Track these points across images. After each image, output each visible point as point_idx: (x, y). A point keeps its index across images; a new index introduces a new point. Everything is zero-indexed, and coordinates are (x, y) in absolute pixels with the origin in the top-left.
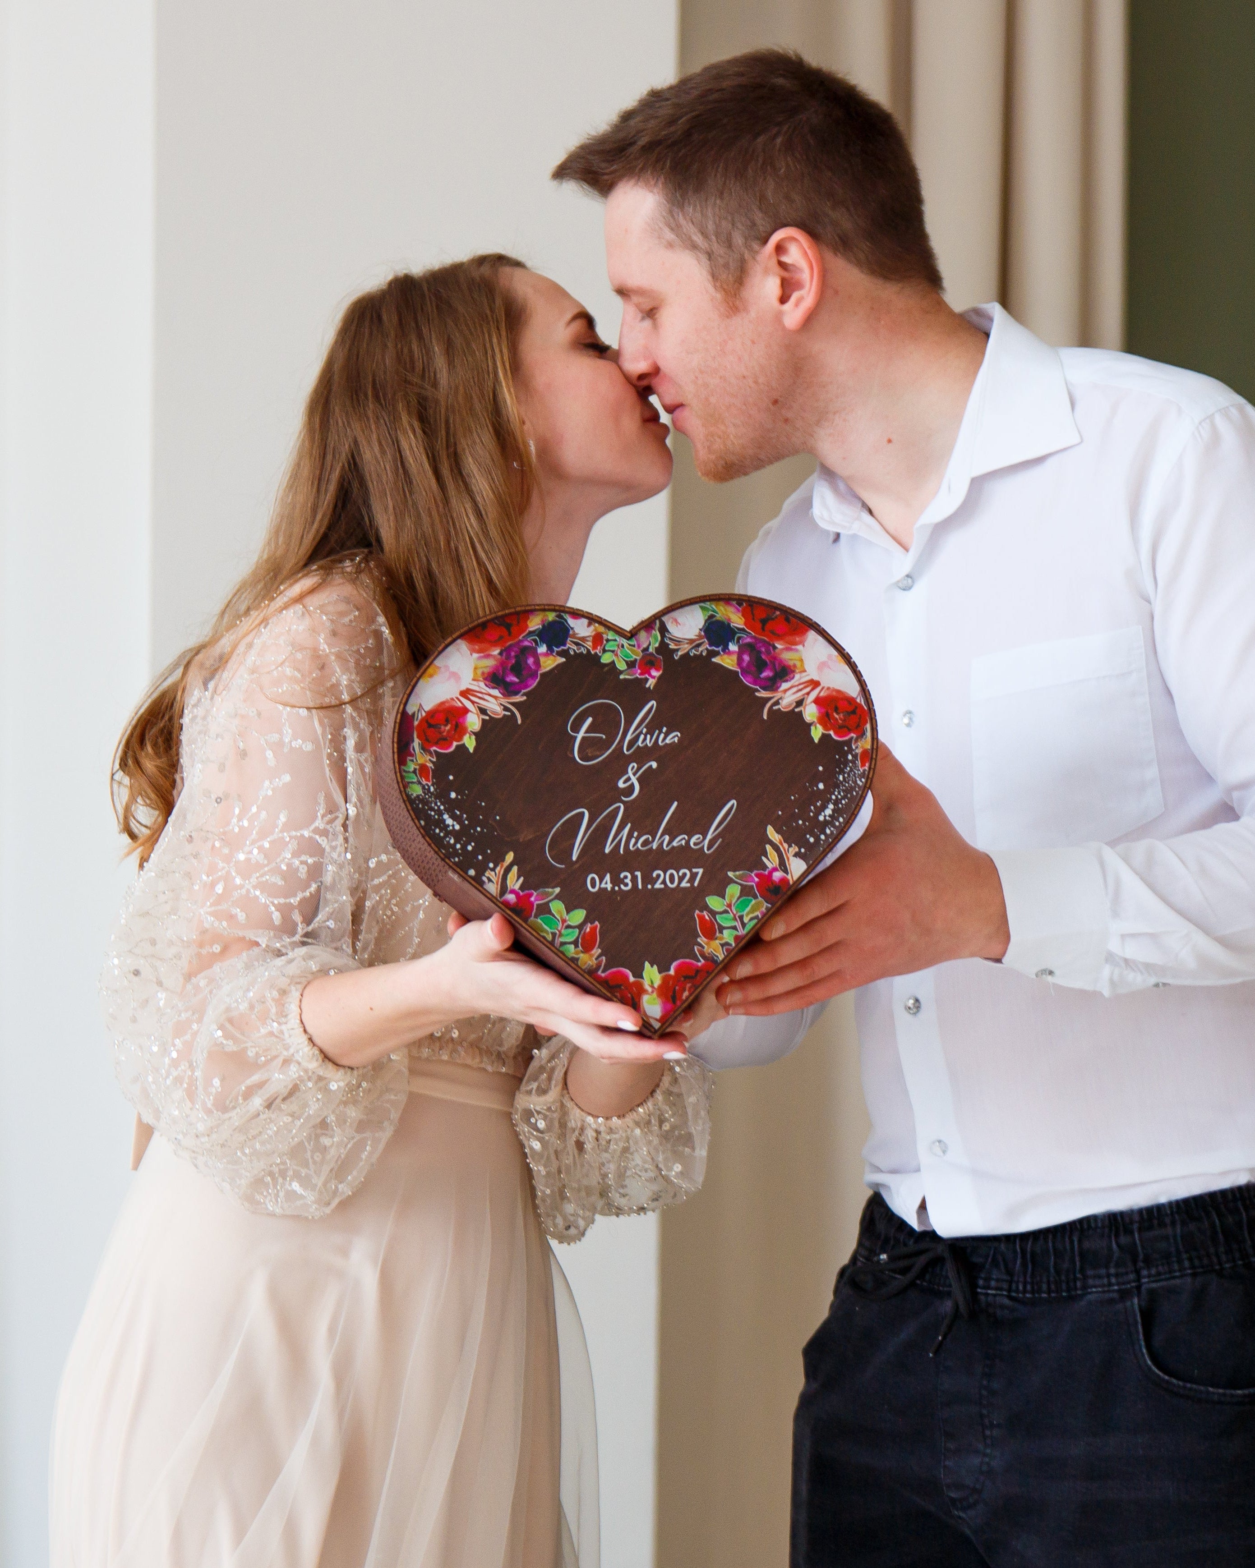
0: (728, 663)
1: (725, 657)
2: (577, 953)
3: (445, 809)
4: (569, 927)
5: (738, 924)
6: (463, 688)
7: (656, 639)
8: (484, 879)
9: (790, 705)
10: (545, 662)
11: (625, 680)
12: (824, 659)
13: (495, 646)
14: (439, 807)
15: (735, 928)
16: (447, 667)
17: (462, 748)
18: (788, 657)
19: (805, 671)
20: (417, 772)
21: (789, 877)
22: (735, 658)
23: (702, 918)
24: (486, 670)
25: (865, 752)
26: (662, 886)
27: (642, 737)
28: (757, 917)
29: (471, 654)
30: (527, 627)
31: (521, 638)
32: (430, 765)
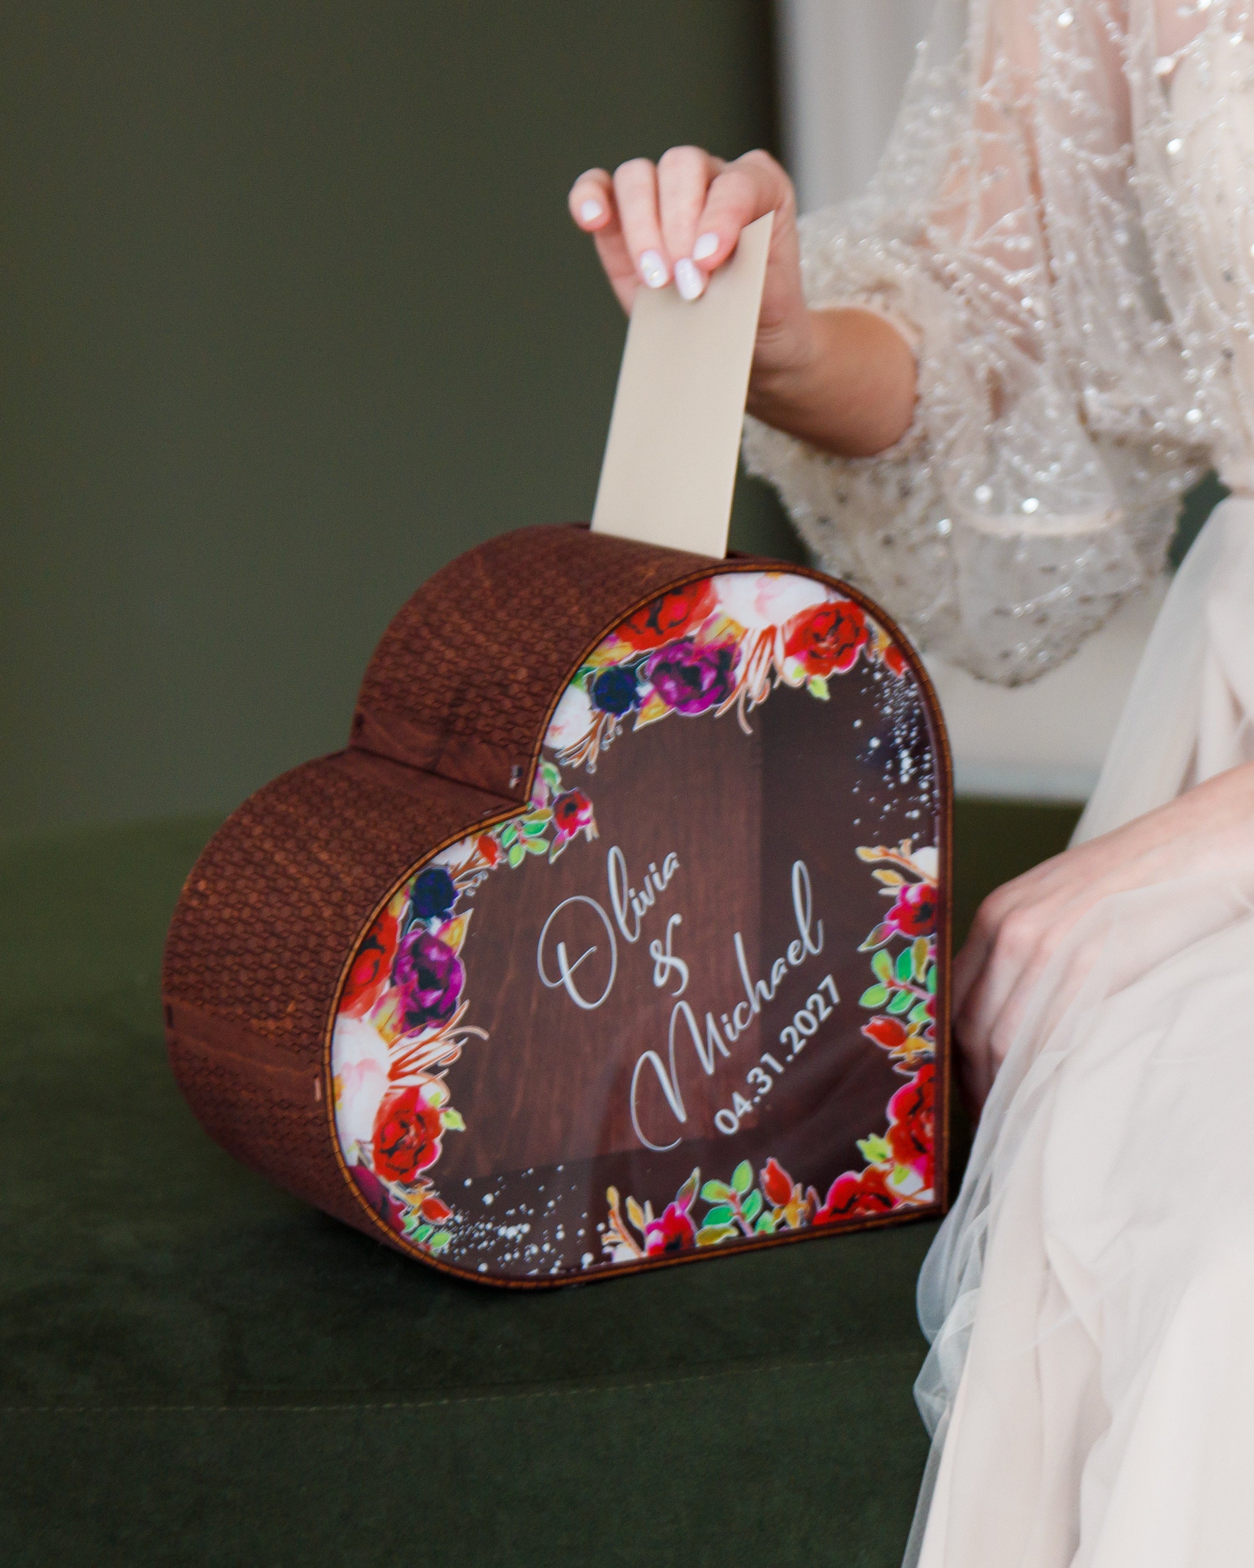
0: (656, 714)
1: (646, 709)
2: (777, 1216)
3: (495, 1224)
4: (744, 1198)
5: (917, 993)
6: (387, 1068)
7: (553, 775)
8: (607, 1250)
9: (763, 688)
10: (452, 938)
11: (559, 859)
12: (755, 593)
13: (378, 981)
14: (485, 1229)
15: (917, 1001)
16: (347, 1066)
17: (451, 1136)
18: (714, 635)
19: (746, 631)
20: (425, 1218)
21: (926, 882)
22: (657, 700)
23: (874, 1030)
24: (395, 1020)
25: (889, 652)
26: (803, 1042)
27: (635, 903)
28: (930, 965)
29: (361, 1021)
30: (394, 920)
31: (398, 940)
32: (432, 1195)
